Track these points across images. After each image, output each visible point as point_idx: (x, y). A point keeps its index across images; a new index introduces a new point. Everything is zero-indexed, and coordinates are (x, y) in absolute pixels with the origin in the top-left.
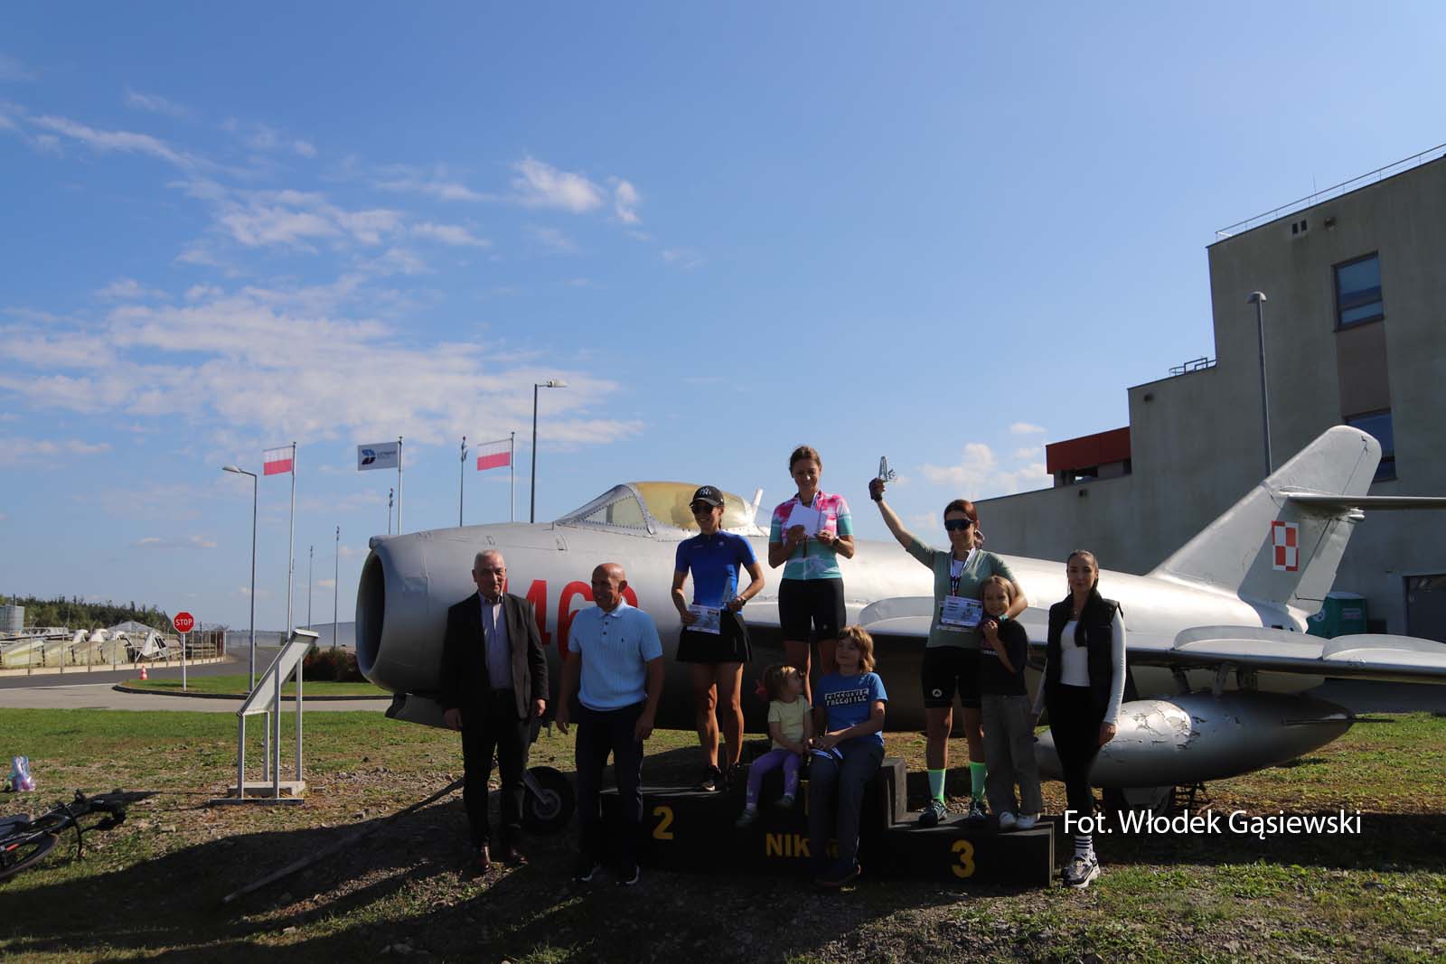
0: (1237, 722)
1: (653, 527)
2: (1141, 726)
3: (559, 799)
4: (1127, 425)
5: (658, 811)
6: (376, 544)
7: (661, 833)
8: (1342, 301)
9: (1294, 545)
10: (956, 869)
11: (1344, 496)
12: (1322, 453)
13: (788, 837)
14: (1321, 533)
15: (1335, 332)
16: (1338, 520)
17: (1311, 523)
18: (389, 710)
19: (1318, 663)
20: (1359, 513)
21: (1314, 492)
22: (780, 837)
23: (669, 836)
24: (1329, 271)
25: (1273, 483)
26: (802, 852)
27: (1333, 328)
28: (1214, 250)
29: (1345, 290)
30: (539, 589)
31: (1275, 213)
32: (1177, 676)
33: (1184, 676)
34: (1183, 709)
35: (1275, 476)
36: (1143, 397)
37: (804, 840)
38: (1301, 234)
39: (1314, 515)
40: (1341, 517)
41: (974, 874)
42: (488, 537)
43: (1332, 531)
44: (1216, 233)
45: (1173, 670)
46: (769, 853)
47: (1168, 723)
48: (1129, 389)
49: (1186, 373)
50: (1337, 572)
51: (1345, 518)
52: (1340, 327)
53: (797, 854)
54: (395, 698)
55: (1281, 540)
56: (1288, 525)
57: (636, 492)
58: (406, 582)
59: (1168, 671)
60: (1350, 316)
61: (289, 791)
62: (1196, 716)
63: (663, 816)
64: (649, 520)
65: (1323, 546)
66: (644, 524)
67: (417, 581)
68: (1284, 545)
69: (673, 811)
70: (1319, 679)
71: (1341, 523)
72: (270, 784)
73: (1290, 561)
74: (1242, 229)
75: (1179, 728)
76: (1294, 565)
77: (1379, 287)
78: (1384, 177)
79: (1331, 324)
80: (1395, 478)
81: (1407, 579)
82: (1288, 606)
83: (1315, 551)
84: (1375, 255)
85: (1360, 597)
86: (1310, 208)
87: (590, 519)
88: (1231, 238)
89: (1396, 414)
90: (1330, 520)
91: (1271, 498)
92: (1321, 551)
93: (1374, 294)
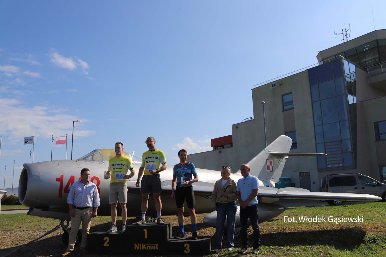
5: (105, 238)
6: (25, 165)
7: (106, 245)
8: (284, 104)
9: (272, 165)
10: (185, 251)
11: (284, 153)
13: (140, 244)
14: (278, 162)
15: (283, 111)
16: (282, 159)
17: (276, 159)
18: (28, 213)
19: (276, 195)
20: (287, 157)
21: (276, 152)
22: (138, 244)
24: (281, 96)
25: (266, 149)
28: (253, 90)
29: (285, 101)
30: (72, 179)
31: (268, 82)
36: (236, 127)
37: (145, 245)
38: (274, 87)
39: (277, 157)
40: (283, 158)
41: (190, 253)
42: (58, 164)
43: (281, 162)
44: (254, 86)
48: (232, 125)
49: (247, 121)
50: (282, 172)
51: (284, 158)
52: (284, 110)
53: (143, 249)
54: (30, 209)
55: (268, 164)
56: (270, 160)
58: (34, 176)
60: (286, 108)
63: (106, 240)
64: (103, 159)
65: (279, 166)
66: (101, 160)
67: (37, 176)
68: (269, 165)
69: (109, 238)
70: (278, 199)
71: (283, 159)
73: (271, 169)
74: (260, 85)
77: (293, 101)
78: (293, 74)
79: (281, 110)
80: (297, 148)
81: (300, 173)
82: (270, 181)
83: (277, 167)
84: (291, 93)
85: (289, 178)
86: (276, 81)
87: (87, 159)
88: (257, 87)
89: (297, 132)
90: (280, 159)
91: (266, 153)
92: (278, 167)
93: (291, 103)
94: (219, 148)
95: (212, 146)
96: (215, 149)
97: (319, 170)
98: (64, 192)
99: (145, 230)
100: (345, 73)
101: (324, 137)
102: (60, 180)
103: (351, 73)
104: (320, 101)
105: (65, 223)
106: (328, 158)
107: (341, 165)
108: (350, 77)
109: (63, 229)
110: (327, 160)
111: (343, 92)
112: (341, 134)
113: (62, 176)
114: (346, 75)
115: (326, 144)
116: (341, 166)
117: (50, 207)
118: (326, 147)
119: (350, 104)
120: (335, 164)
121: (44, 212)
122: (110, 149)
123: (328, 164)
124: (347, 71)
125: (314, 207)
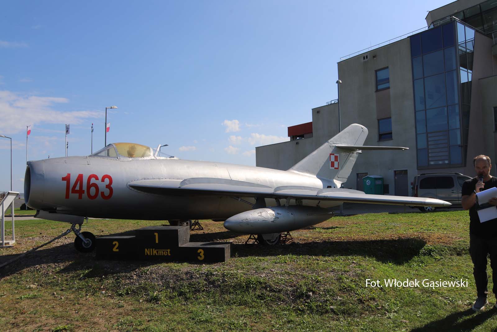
0: (292, 214)
1: (119, 157)
2: (260, 216)
3: (91, 241)
4: (312, 121)
5: (114, 243)
6: (29, 164)
7: (115, 249)
8: (378, 82)
9: (337, 161)
10: (199, 258)
11: (355, 146)
12: (348, 132)
13: (151, 249)
14: (347, 157)
17: (343, 154)
19: (315, 197)
20: (360, 151)
21: (345, 145)
22: (149, 249)
23: (117, 250)
24: (374, 72)
25: (331, 142)
26: (155, 254)
27: (375, 91)
28: (339, 64)
29: (379, 78)
30: (80, 177)
31: (358, 53)
32: (277, 201)
33: (279, 201)
34: (274, 211)
35: (332, 139)
36: (317, 112)
37: (156, 250)
38: (366, 60)
39: (345, 152)
40: (353, 152)
41: (203, 259)
42: (65, 161)
43: (350, 157)
44: (340, 58)
45: (276, 199)
46: (146, 254)
47: (269, 215)
48: (312, 109)
49: (331, 104)
50: (352, 169)
51: (355, 153)
52: (377, 90)
53: (154, 254)
54: (37, 210)
55: (333, 159)
56: (335, 155)
57: (114, 146)
58: (37, 175)
59: (274, 199)
60: (380, 87)
61: (8, 243)
62: (278, 212)
63: (116, 244)
64: (119, 155)
65: (348, 161)
66: (116, 156)
67: (41, 175)
68: (335, 162)
69: (118, 243)
71: (354, 154)
73: (336, 166)
74: (348, 57)
75: (272, 216)
76: (337, 167)
77: (389, 78)
78: (390, 43)
79: (374, 89)
80: (392, 139)
81: (395, 171)
82: (335, 180)
83: (344, 163)
84: (388, 67)
85: (381, 177)
86: (369, 51)
87: (99, 155)
88: (345, 60)
89: (393, 119)
90: (350, 153)
91: (330, 146)
92: (346, 163)
93: (387, 80)
94: (298, 138)
95: (288, 136)
96: (293, 140)
97: (419, 168)
98: (72, 192)
99: (156, 234)
100: (459, 42)
101: (426, 126)
102: (67, 179)
103: (467, 41)
104: (424, 78)
105: (77, 227)
106: (431, 153)
107: (446, 162)
108: (465, 47)
109: (75, 234)
110: (430, 155)
111: (454, 68)
112: (448, 122)
113: (69, 175)
114: (459, 44)
115: (429, 135)
116: (447, 164)
117: (58, 209)
118: (429, 139)
119: (461, 83)
120: (439, 160)
121: (51, 214)
122: (129, 143)
123: (432, 161)
124: (461, 39)
125: (397, 213)
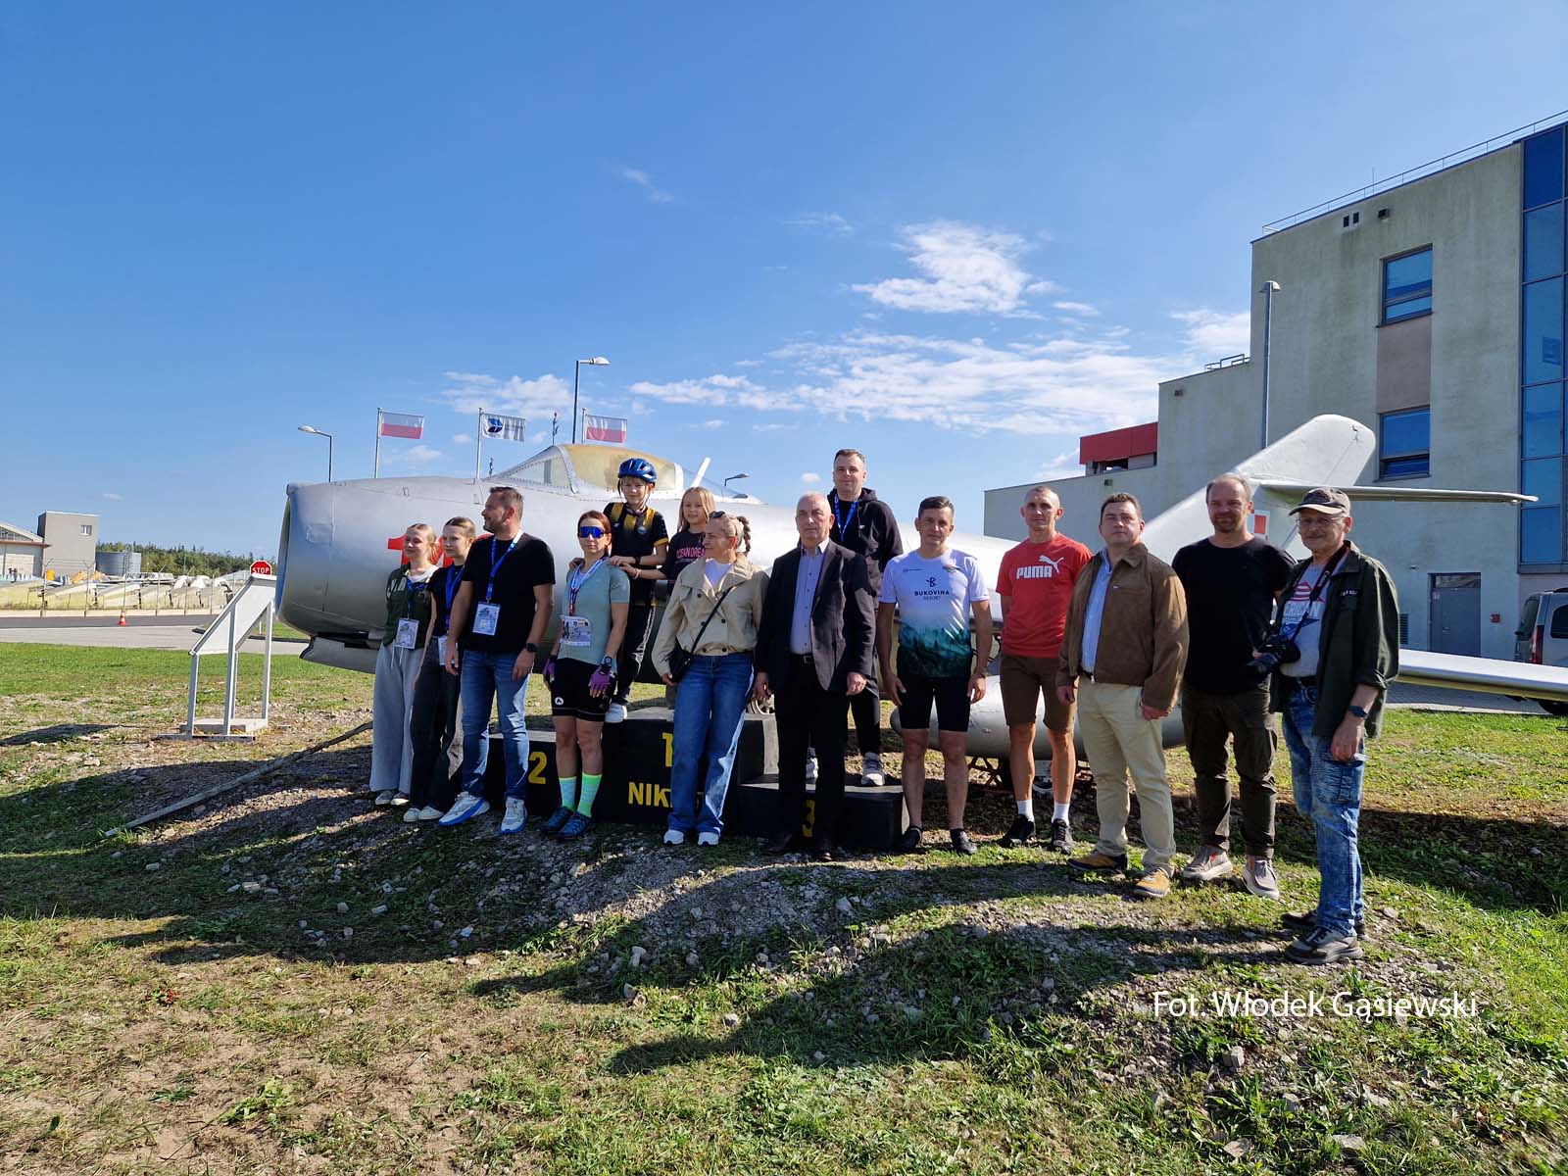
1: (577, 487)
4: (1157, 420)
8: (1388, 294)
9: (1263, 532)
12: (1303, 442)
13: (649, 786)
15: (1379, 326)
18: (302, 653)
21: (1291, 481)
22: (641, 785)
23: (543, 781)
24: (1378, 265)
27: (1375, 322)
28: (1259, 244)
29: (1393, 284)
31: (1329, 205)
35: (1249, 463)
36: (1173, 391)
37: (664, 790)
38: (1352, 226)
42: (402, 488)
46: (631, 801)
48: (1160, 384)
49: (1220, 369)
52: (1385, 322)
53: (656, 804)
54: (310, 641)
56: (1258, 512)
57: (564, 453)
58: (310, 528)
60: (1394, 312)
61: (243, 728)
63: (539, 761)
64: (573, 480)
66: (567, 483)
67: (321, 528)
72: (220, 722)
74: (1290, 223)
77: (1428, 284)
78: (1447, 166)
79: (1374, 318)
81: (1433, 576)
83: (1286, 540)
84: (1428, 248)
86: (1363, 200)
87: (513, 476)
88: (1278, 232)
93: (1424, 289)
94: (1109, 469)
95: (1081, 461)
96: (1095, 472)
97: (1525, 569)
104: (1565, 276)
117: (371, 636)
121: (351, 651)
